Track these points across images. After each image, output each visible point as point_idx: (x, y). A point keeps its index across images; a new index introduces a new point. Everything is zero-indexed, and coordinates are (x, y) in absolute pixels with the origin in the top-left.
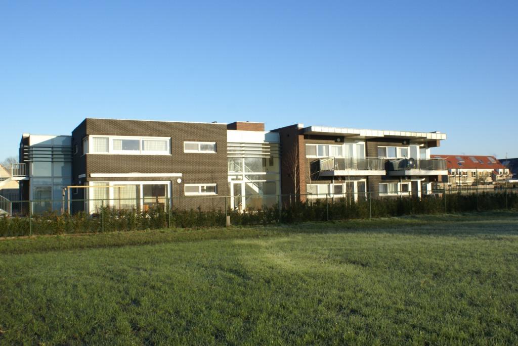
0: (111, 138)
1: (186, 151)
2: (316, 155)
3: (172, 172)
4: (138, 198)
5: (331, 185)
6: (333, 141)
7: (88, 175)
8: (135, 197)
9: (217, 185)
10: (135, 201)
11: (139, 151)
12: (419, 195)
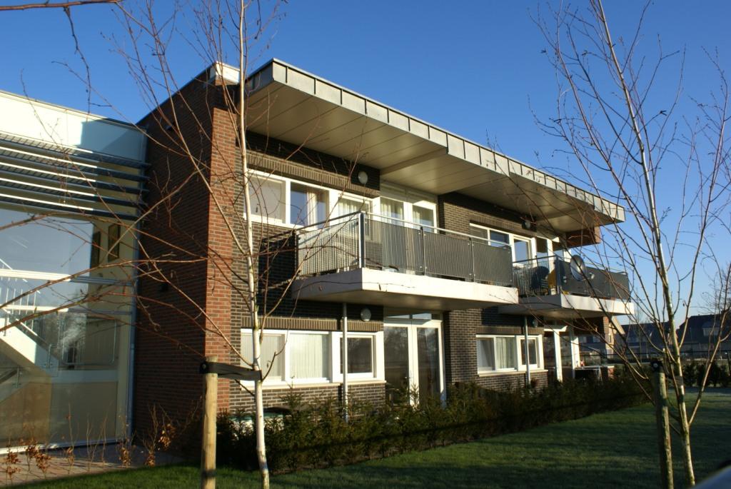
2: (283, 218)
5: (336, 336)
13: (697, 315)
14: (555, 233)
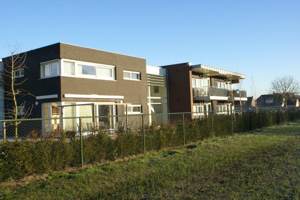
0: (77, 62)
1: (125, 78)
3: (117, 95)
4: (94, 117)
6: (198, 77)
7: (62, 95)
8: (91, 115)
9: (142, 106)
10: (92, 119)
11: (95, 76)
12: (230, 114)
13: (264, 94)
14: (229, 81)
